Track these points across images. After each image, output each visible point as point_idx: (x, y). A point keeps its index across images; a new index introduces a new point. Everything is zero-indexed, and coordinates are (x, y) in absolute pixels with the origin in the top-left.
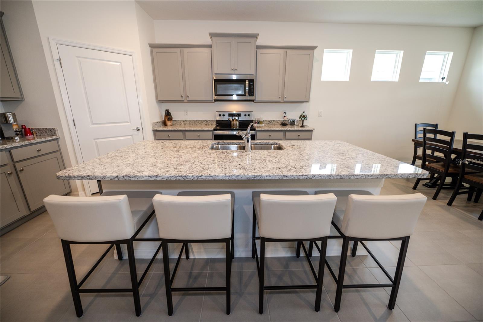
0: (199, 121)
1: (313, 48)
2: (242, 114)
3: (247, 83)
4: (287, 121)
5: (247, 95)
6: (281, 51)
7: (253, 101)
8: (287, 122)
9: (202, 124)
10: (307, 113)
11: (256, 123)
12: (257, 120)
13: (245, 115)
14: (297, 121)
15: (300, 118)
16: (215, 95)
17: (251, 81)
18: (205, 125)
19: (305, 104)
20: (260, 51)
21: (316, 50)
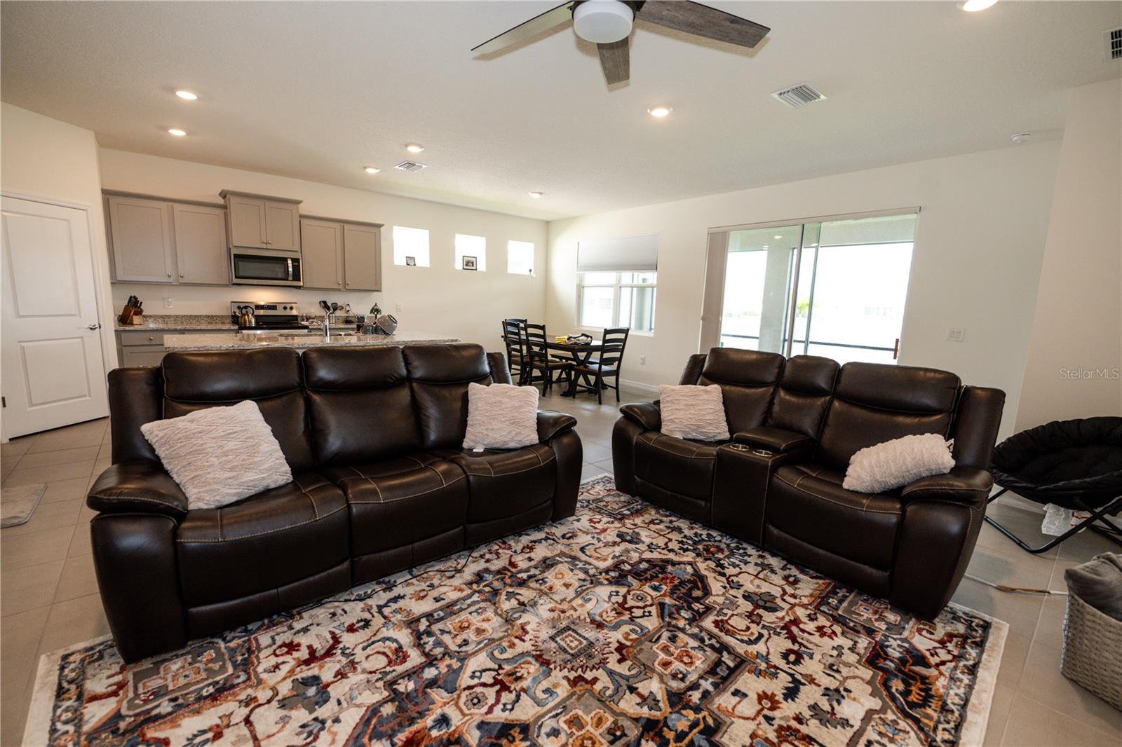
0: (196, 316)
1: (380, 226)
2: (280, 308)
3: (290, 262)
4: (352, 317)
5: (290, 278)
6: (337, 225)
7: (299, 287)
8: (353, 319)
9: (202, 321)
10: (379, 306)
11: (303, 320)
12: (305, 315)
13: (285, 308)
14: (368, 317)
15: (371, 312)
16: (236, 277)
17: (295, 261)
18: (209, 323)
19: (376, 293)
20: (304, 222)
21: (382, 228)
